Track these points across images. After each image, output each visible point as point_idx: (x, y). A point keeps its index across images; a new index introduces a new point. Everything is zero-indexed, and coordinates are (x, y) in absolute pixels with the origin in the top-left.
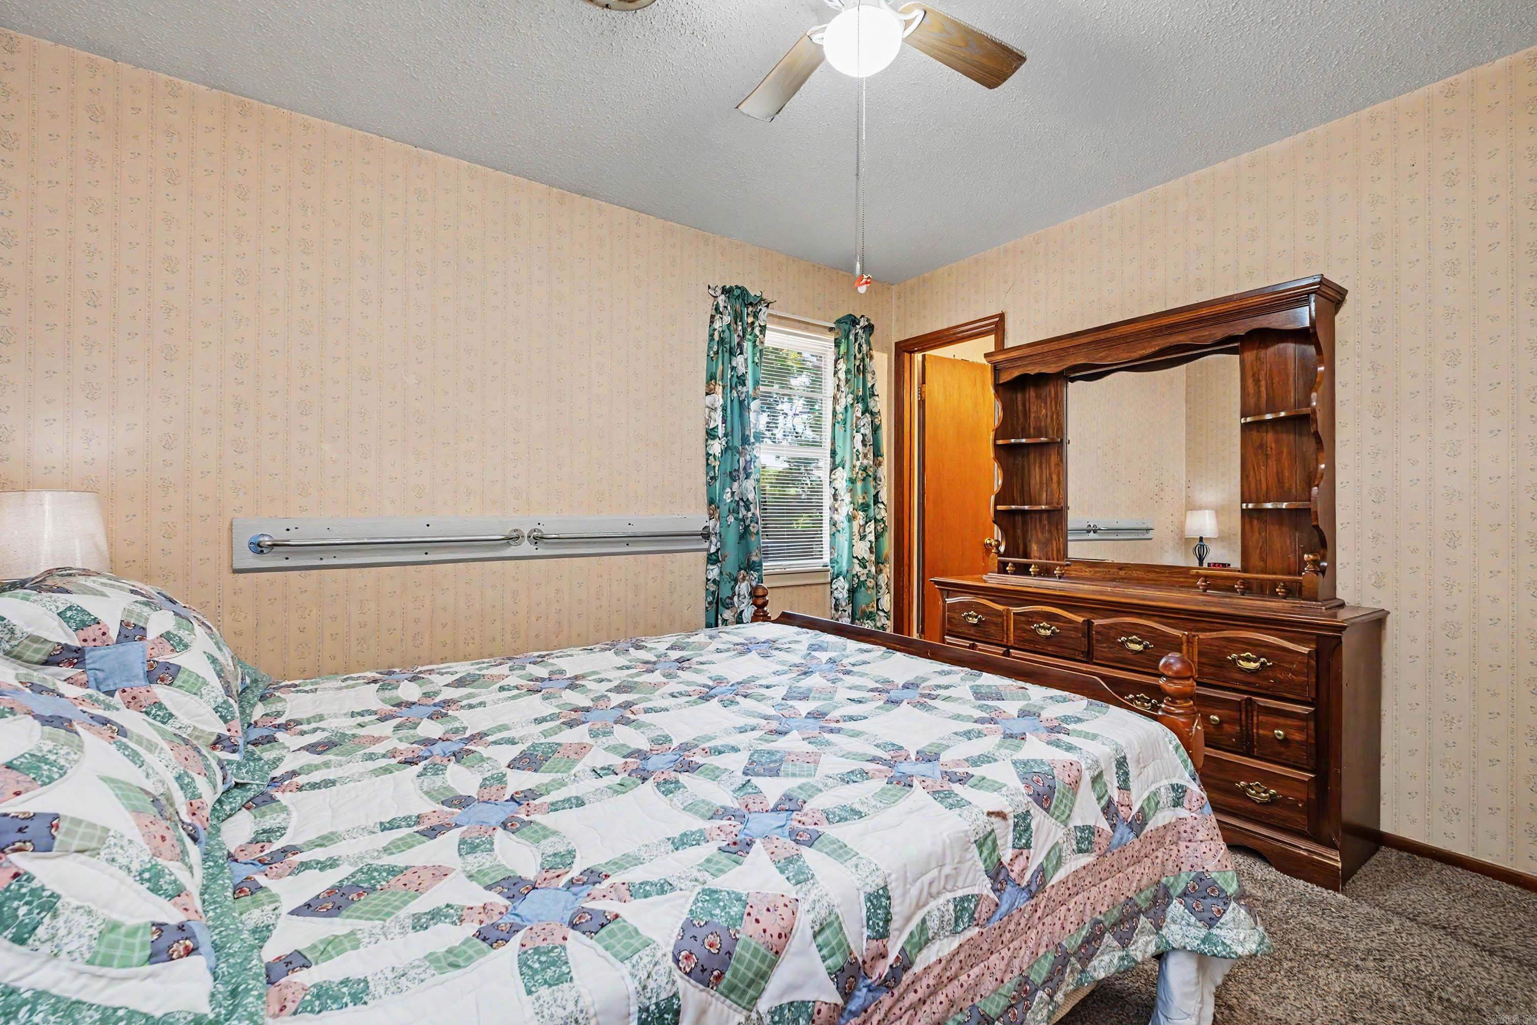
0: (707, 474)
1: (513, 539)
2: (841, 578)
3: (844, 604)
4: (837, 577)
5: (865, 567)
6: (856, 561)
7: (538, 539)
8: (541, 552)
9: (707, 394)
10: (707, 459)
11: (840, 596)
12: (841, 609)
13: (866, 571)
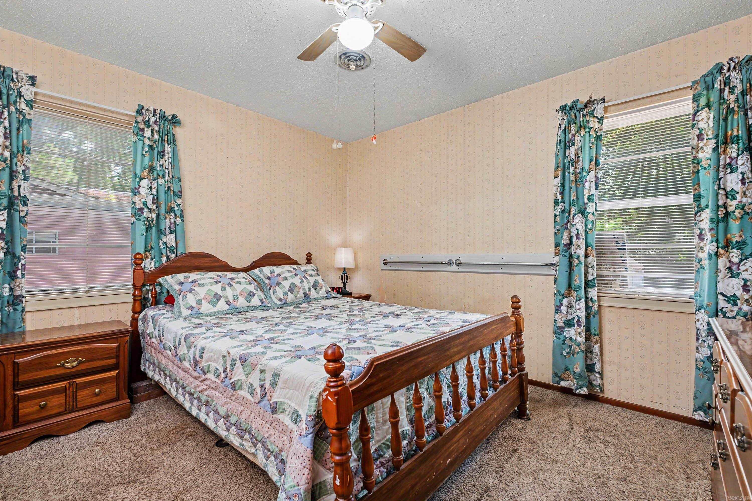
0: (555, 227)
1: (449, 264)
2: (702, 311)
3: (703, 335)
4: (699, 310)
5: (736, 305)
6: (720, 297)
7: (459, 264)
8: (461, 270)
9: (555, 178)
10: (555, 218)
11: (701, 327)
12: (701, 339)
13: (736, 309)
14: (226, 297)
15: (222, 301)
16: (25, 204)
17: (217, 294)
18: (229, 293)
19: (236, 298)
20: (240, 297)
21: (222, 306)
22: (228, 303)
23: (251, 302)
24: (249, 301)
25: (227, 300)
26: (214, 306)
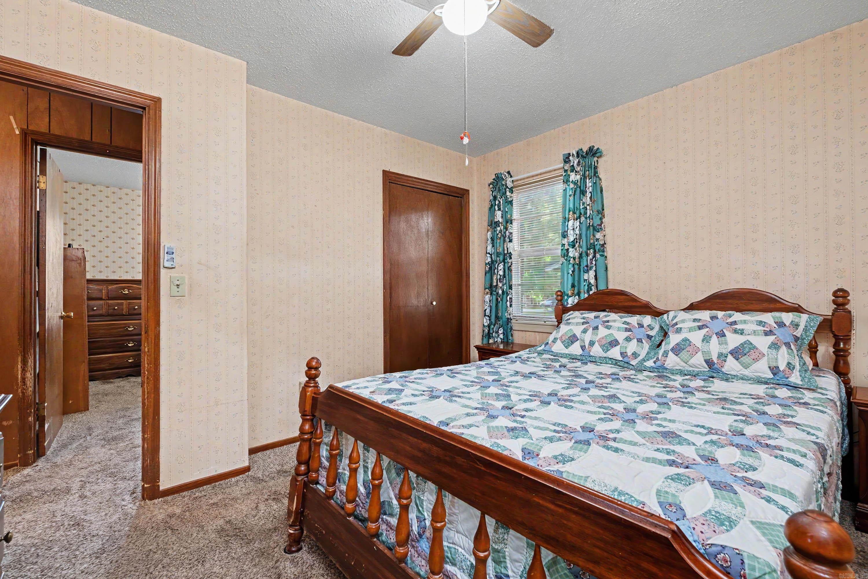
14: (583, 341)
15: (577, 344)
16: (511, 258)
17: (574, 336)
18: (588, 337)
19: (592, 343)
20: (597, 344)
21: (575, 349)
22: (583, 348)
23: (609, 353)
24: (606, 351)
25: (583, 344)
26: (567, 347)
